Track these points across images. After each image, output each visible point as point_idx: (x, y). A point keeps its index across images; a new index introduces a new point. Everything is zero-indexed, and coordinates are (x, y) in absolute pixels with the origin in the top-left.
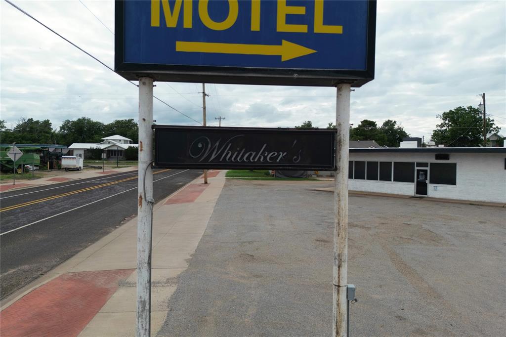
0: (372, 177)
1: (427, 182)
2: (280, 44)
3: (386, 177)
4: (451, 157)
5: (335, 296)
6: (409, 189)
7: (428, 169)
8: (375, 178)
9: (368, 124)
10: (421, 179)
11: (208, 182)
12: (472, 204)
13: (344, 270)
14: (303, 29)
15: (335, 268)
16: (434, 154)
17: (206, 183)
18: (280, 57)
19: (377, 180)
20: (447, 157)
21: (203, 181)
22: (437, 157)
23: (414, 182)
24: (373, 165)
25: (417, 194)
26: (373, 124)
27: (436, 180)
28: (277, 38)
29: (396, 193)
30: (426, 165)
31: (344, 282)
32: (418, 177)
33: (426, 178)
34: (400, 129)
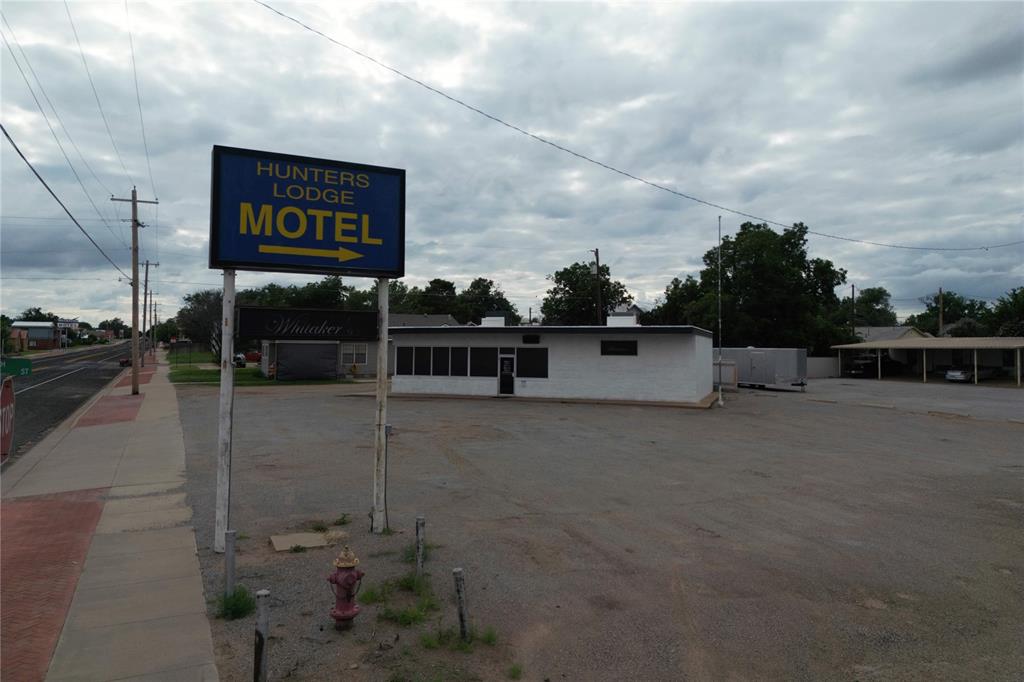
0: (440, 371)
1: (514, 375)
2: (338, 249)
3: (459, 371)
4: (541, 340)
5: (377, 433)
6: (489, 386)
7: (515, 356)
8: (445, 373)
9: (441, 287)
10: (506, 372)
11: (140, 392)
12: (564, 402)
13: (384, 413)
14: (354, 240)
15: (378, 412)
16: (521, 336)
17: (135, 392)
18: (337, 259)
19: (447, 374)
20: (536, 340)
21: (129, 389)
22: (526, 341)
23: (496, 375)
24: (441, 352)
25: (501, 393)
26: (448, 287)
27: (525, 373)
28: (335, 246)
29: (473, 393)
30: (510, 350)
31: (383, 422)
32: (502, 370)
33: (512, 371)
34: (498, 294)
